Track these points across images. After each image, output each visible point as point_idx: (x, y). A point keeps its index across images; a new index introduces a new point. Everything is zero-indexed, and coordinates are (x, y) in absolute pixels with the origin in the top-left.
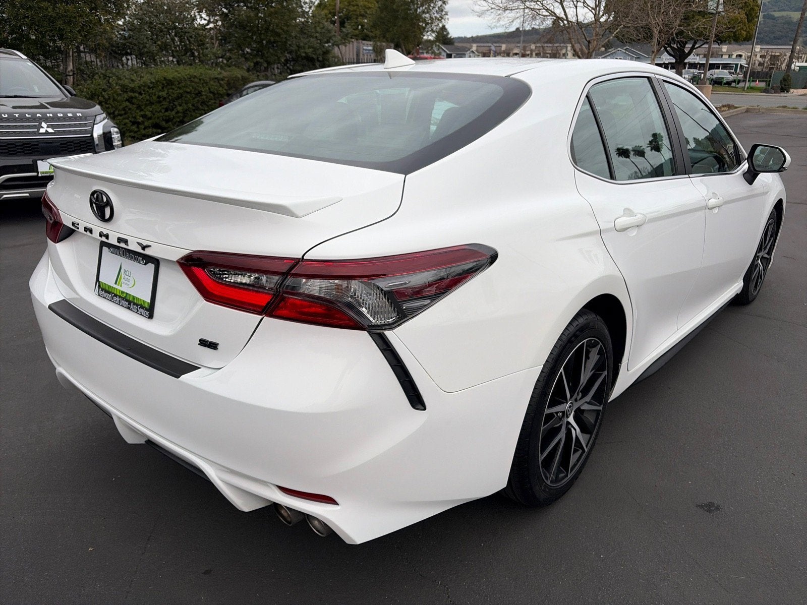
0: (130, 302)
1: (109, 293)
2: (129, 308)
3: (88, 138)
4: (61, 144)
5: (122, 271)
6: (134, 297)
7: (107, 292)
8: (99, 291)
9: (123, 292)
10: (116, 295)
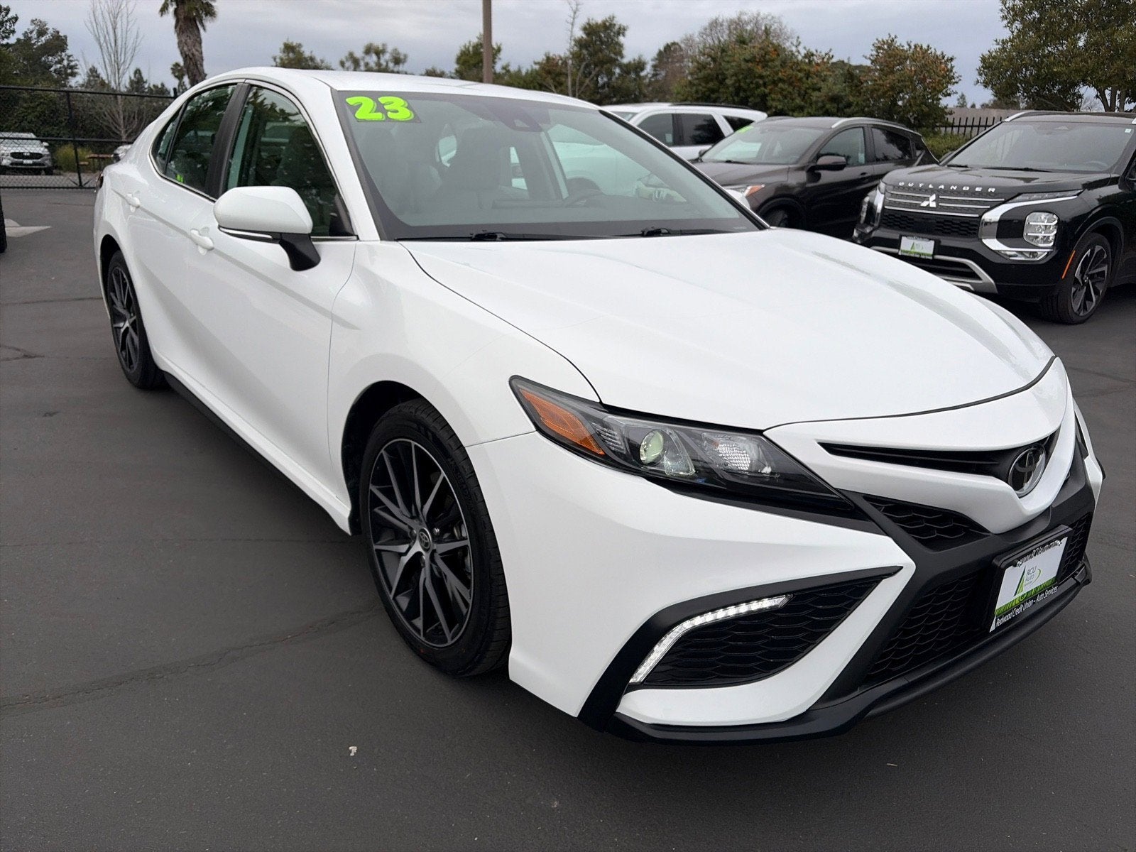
3: (975, 219)
4: (938, 222)
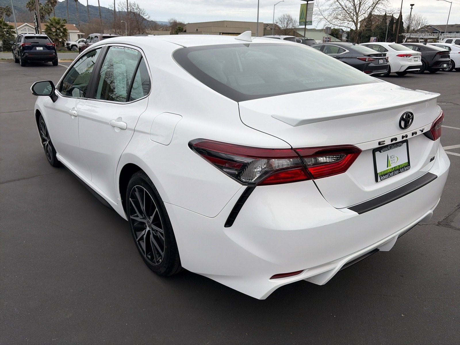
0: (399, 170)
1: (387, 174)
2: (399, 173)
5: (389, 158)
6: (399, 166)
7: (385, 175)
8: (380, 179)
9: (392, 168)
10: (391, 172)
